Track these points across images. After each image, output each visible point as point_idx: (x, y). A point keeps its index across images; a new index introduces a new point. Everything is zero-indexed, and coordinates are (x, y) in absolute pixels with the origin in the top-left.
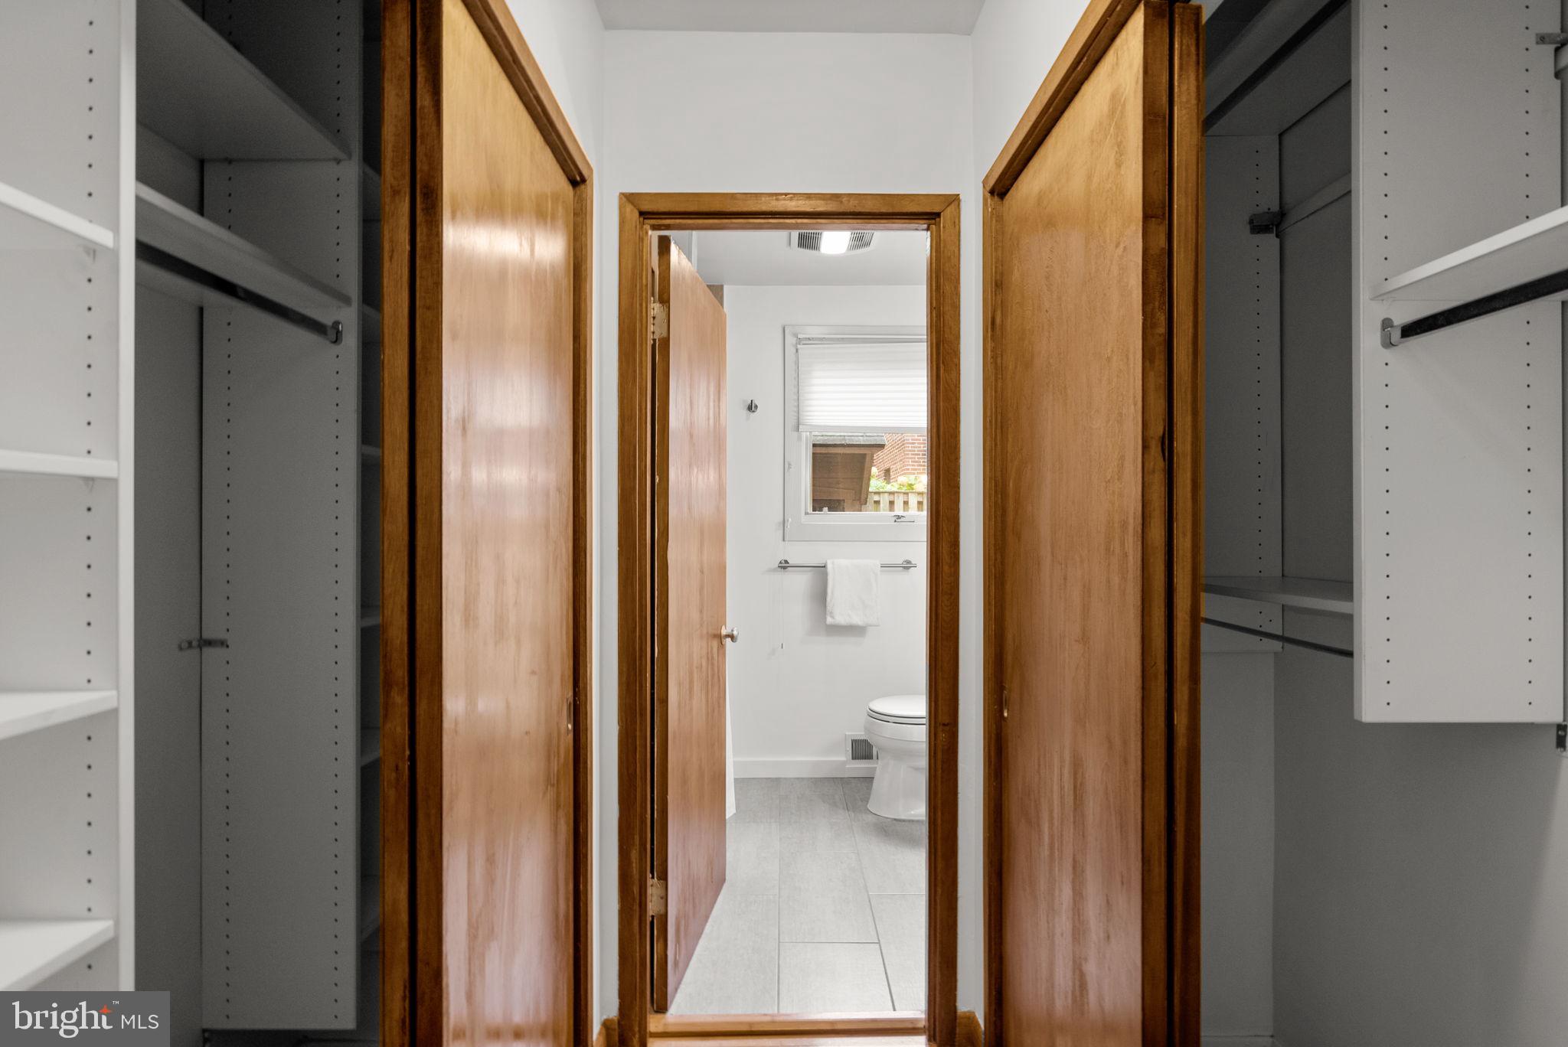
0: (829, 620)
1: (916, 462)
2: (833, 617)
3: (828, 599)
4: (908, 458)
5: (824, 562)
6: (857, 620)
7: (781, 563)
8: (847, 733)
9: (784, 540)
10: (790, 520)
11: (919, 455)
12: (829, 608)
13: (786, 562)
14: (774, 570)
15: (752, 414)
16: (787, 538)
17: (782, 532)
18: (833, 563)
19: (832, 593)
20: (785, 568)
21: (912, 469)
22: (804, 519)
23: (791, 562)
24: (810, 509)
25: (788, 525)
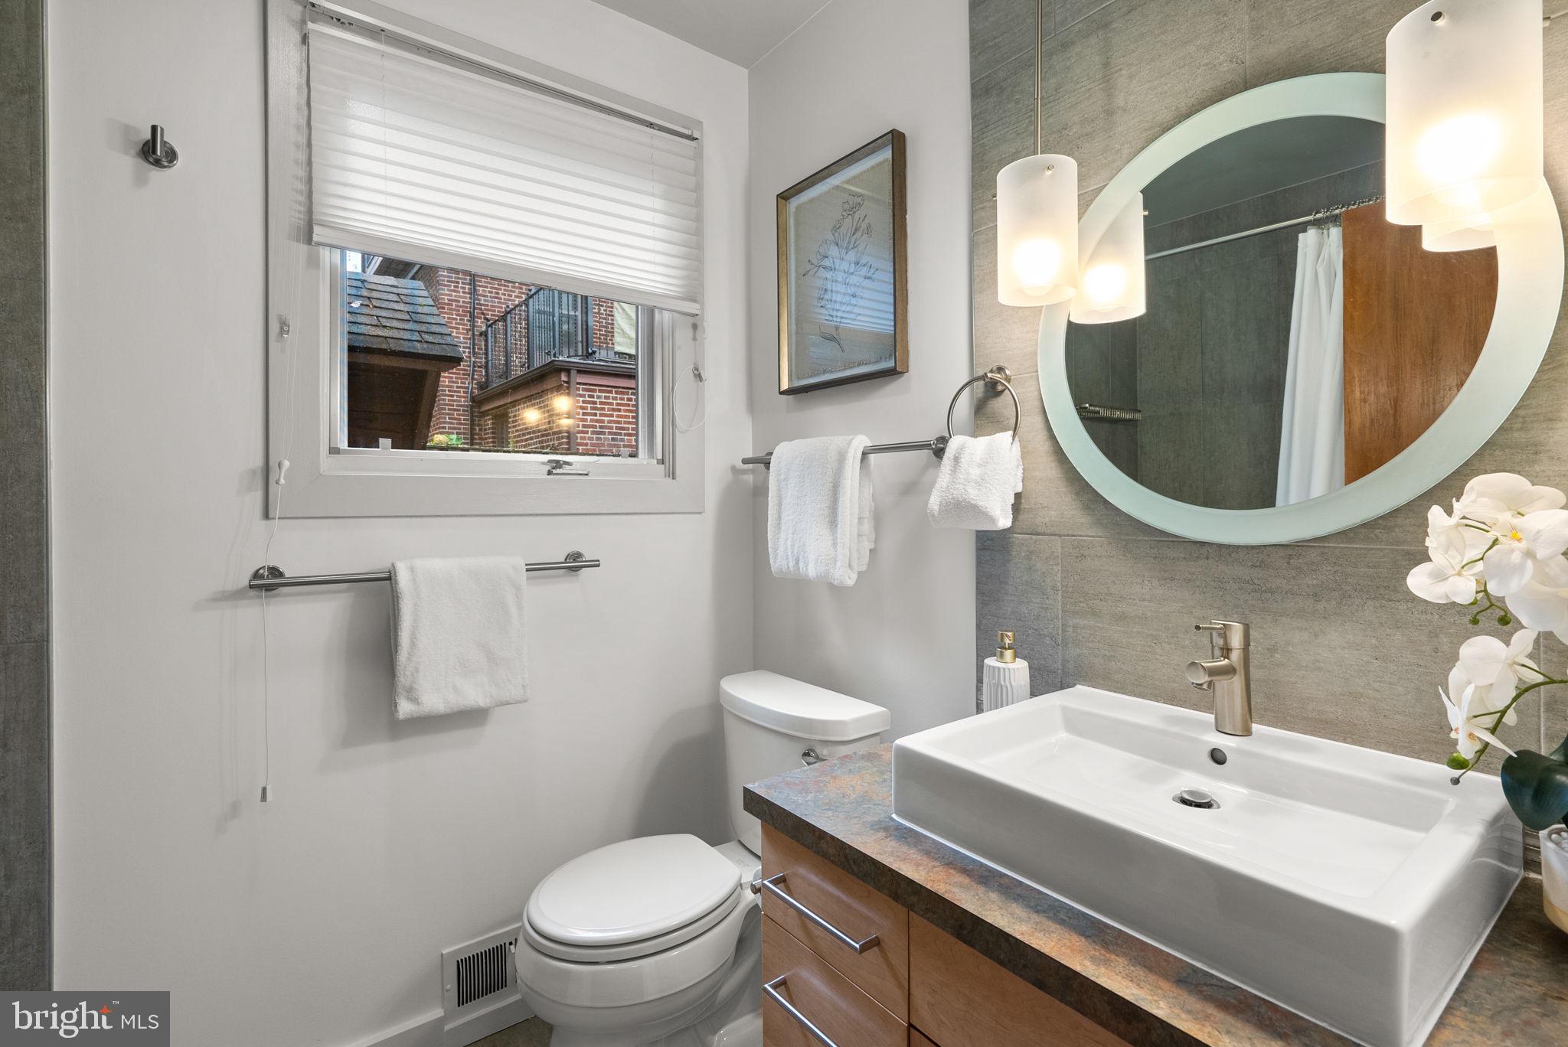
0: (405, 708)
1: (455, 419)
2: (415, 700)
3: (402, 656)
4: (443, 414)
5: (387, 565)
6: (473, 695)
7: (256, 575)
8: (444, 952)
9: (266, 516)
10: (286, 464)
11: (459, 410)
12: (403, 679)
13: (275, 572)
14: (236, 595)
15: (155, 174)
16: (276, 511)
17: (259, 495)
18: (412, 569)
19: (413, 644)
20: (269, 588)
21: (450, 428)
22: (327, 464)
23: (290, 572)
24: (343, 442)
25: (281, 478)
